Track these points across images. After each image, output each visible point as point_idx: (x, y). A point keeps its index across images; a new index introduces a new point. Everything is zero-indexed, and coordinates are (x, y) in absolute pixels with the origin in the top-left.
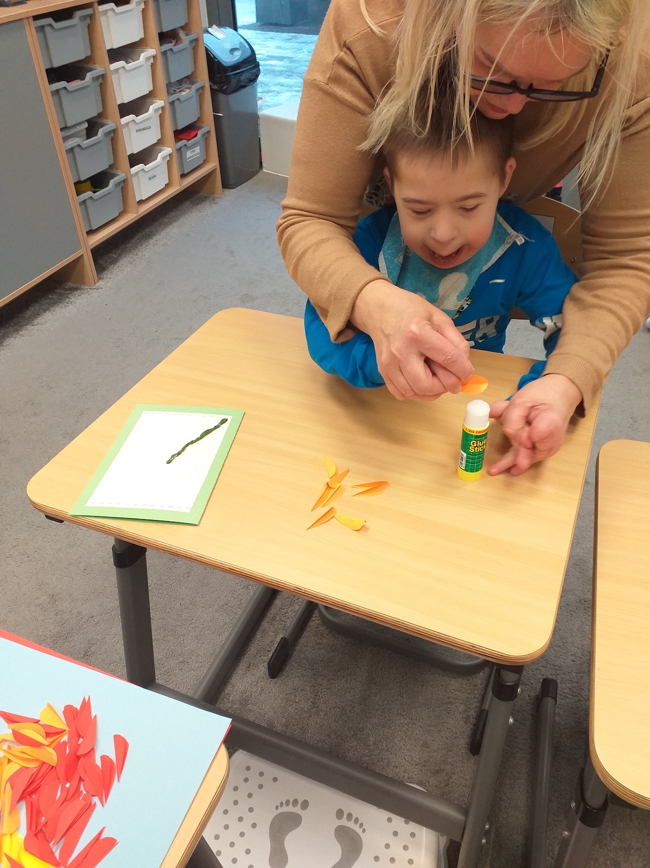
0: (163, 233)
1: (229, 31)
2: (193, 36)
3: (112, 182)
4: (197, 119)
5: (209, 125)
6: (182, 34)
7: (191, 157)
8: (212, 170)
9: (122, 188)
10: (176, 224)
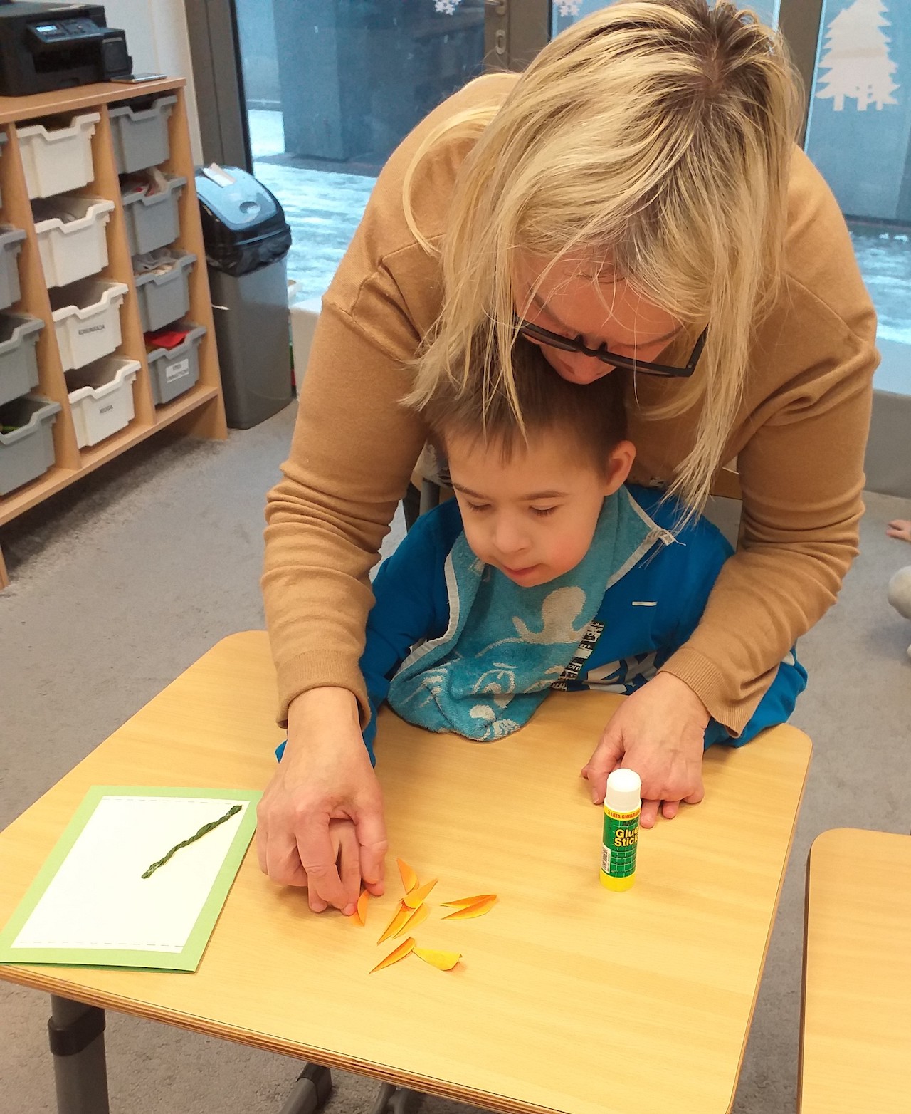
0: (124, 502)
1: (238, 173)
2: (176, 182)
3: (36, 417)
4: (182, 314)
5: (204, 324)
6: (158, 177)
7: (173, 377)
8: (209, 398)
9: (54, 426)
10: (145, 487)
